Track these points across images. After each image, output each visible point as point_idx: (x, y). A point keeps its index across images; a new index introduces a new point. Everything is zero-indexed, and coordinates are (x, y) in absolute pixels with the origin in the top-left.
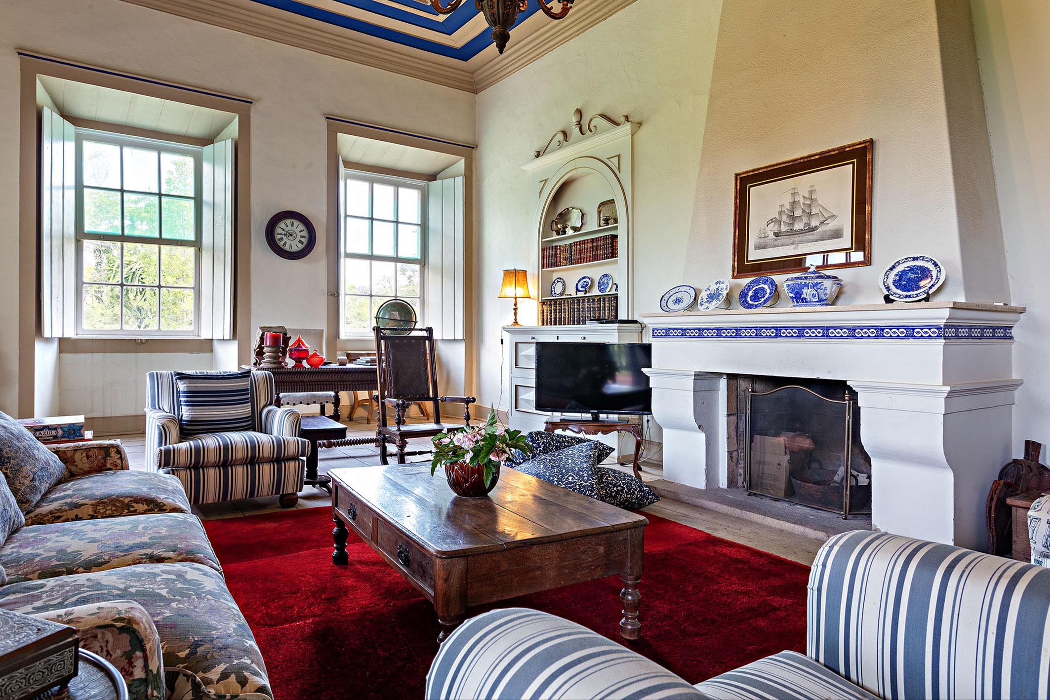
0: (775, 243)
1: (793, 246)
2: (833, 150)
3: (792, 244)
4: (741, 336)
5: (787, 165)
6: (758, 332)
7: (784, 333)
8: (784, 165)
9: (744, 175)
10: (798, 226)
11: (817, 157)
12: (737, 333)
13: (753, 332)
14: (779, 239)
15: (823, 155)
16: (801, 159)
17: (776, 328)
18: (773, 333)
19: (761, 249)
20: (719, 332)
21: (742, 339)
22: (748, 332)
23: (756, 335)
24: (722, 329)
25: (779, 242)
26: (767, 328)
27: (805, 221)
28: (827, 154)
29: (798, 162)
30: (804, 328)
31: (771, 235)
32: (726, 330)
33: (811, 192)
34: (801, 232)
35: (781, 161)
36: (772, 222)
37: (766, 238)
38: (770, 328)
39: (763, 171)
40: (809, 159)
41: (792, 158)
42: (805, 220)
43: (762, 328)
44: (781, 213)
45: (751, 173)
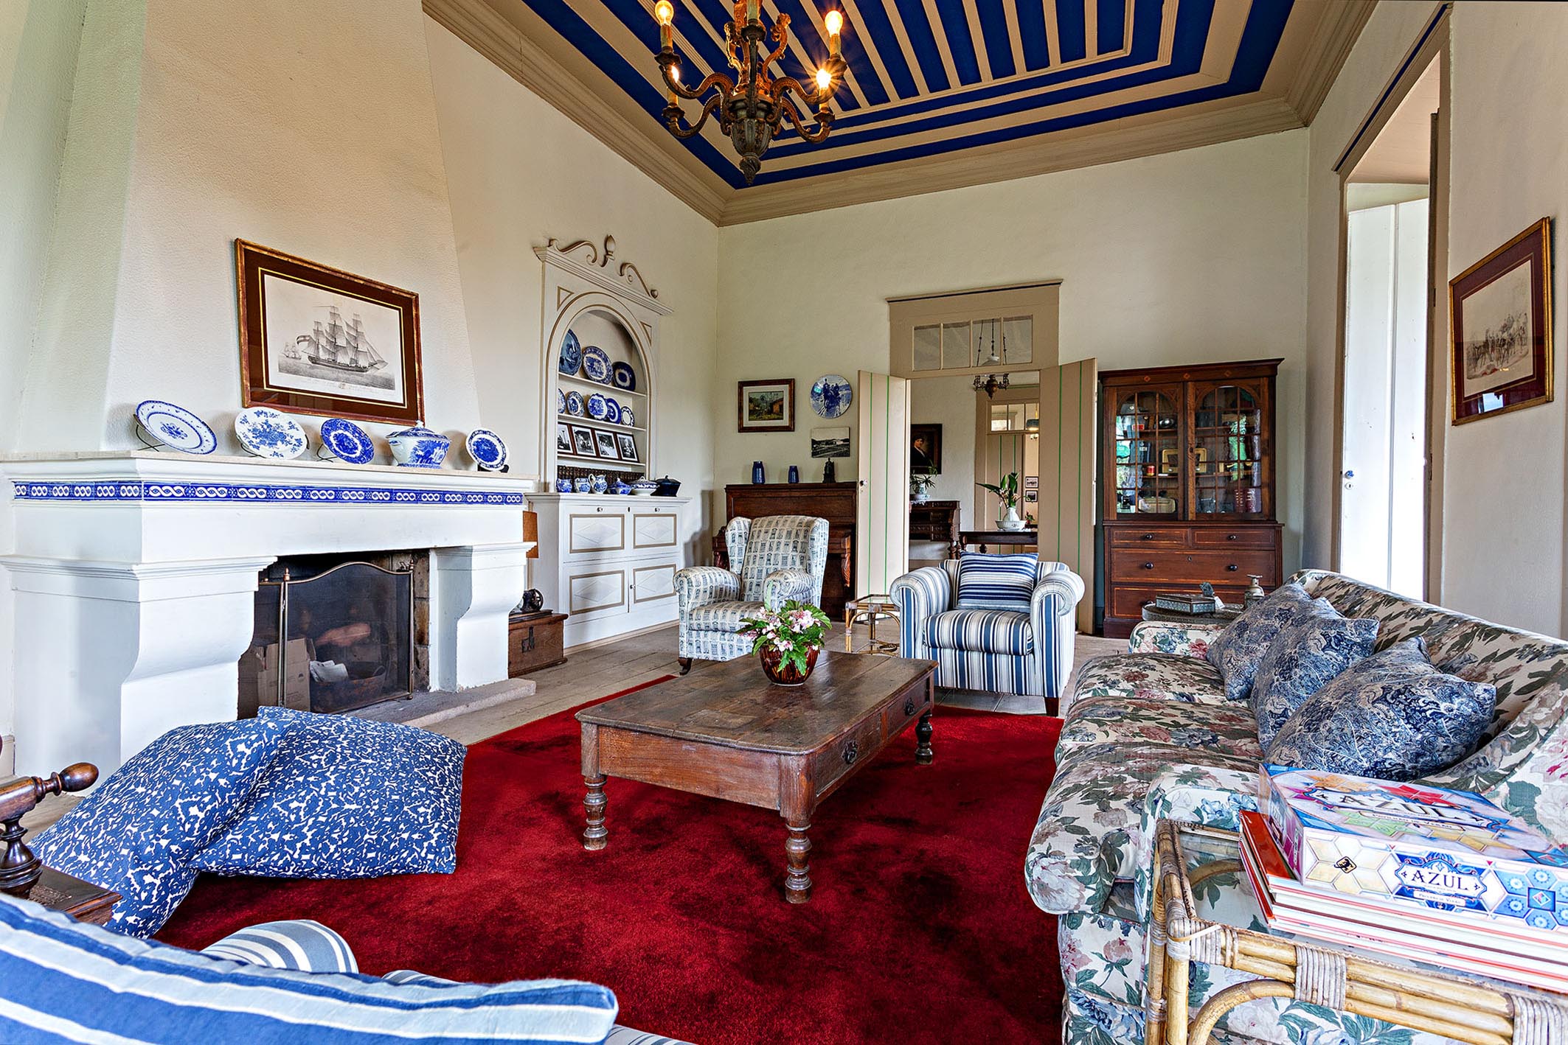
0: (312, 371)
1: (338, 383)
2: (381, 285)
3: (337, 380)
4: (342, 501)
5: (323, 270)
6: (368, 495)
7: (400, 497)
8: (318, 269)
9: (252, 249)
10: (343, 359)
11: (362, 282)
12: (337, 495)
13: (360, 495)
14: (317, 368)
15: (369, 284)
16: (343, 274)
17: (391, 491)
18: (386, 496)
19: (291, 373)
20: (306, 494)
21: (344, 504)
22: (353, 495)
23: (365, 499)
24: (312, 488)
25: (316, 371)
26: (379, 490)
27: (350, 356)
28: (373, 286)
29: (338, 275)
30: (422, 492)
31: (305, 359)
32: (319, 491)
33: (356, 322)
34: (346, 368)
35: (318, 262)
36: (304, 340)
37: (298, 361)
38: (383, 491)
39: (286, 259)
40: (352, 279)
41: (334, 267)
42: (351, 354)
43: (373, 490)
44: (317, 332)
45: (265, 253)
